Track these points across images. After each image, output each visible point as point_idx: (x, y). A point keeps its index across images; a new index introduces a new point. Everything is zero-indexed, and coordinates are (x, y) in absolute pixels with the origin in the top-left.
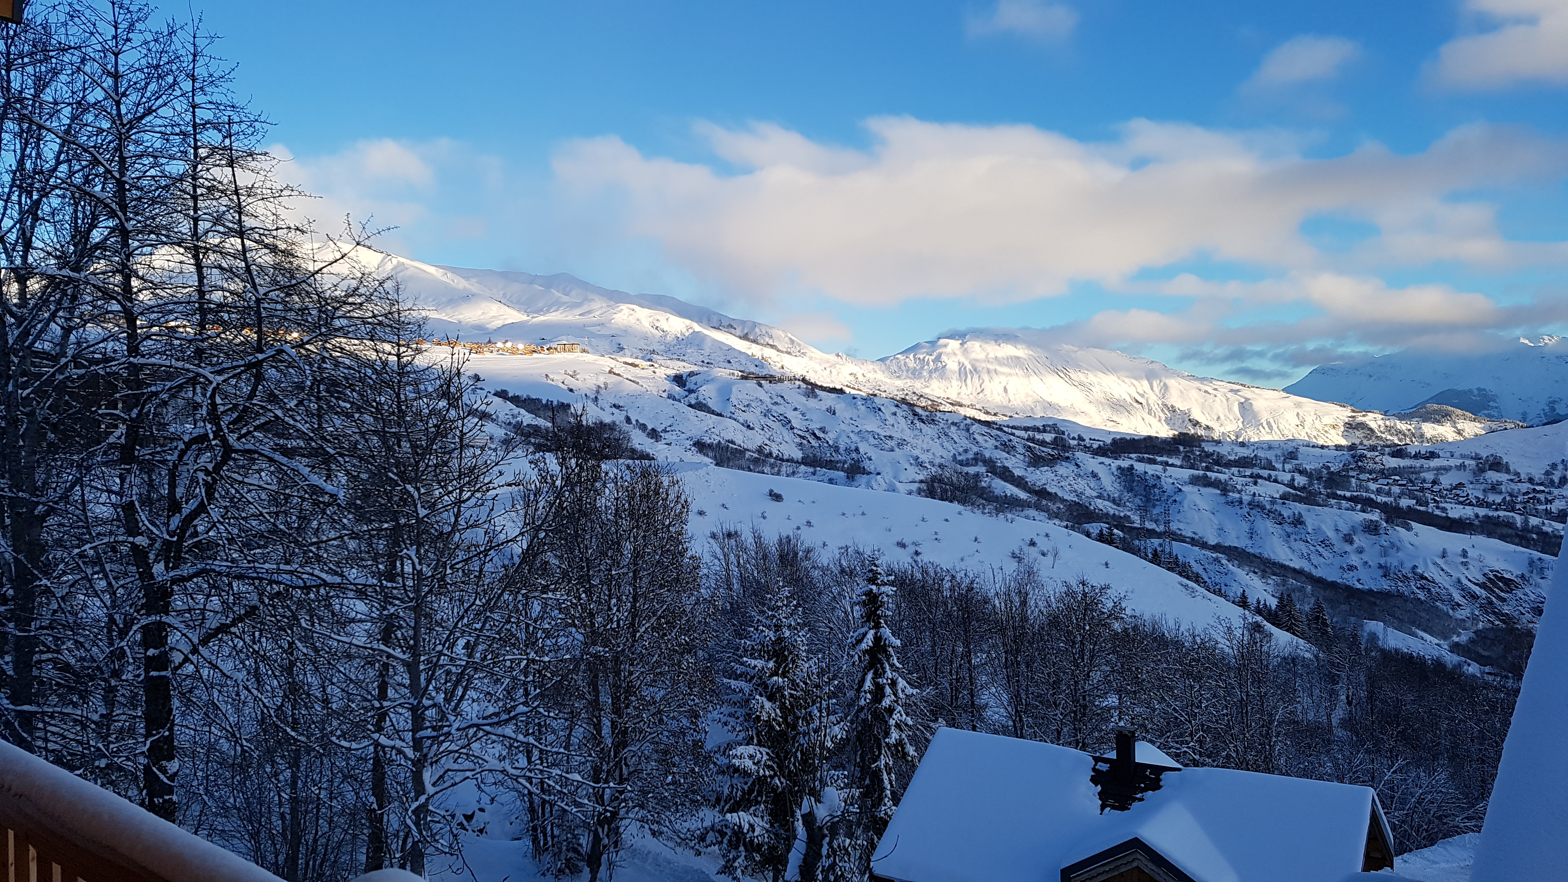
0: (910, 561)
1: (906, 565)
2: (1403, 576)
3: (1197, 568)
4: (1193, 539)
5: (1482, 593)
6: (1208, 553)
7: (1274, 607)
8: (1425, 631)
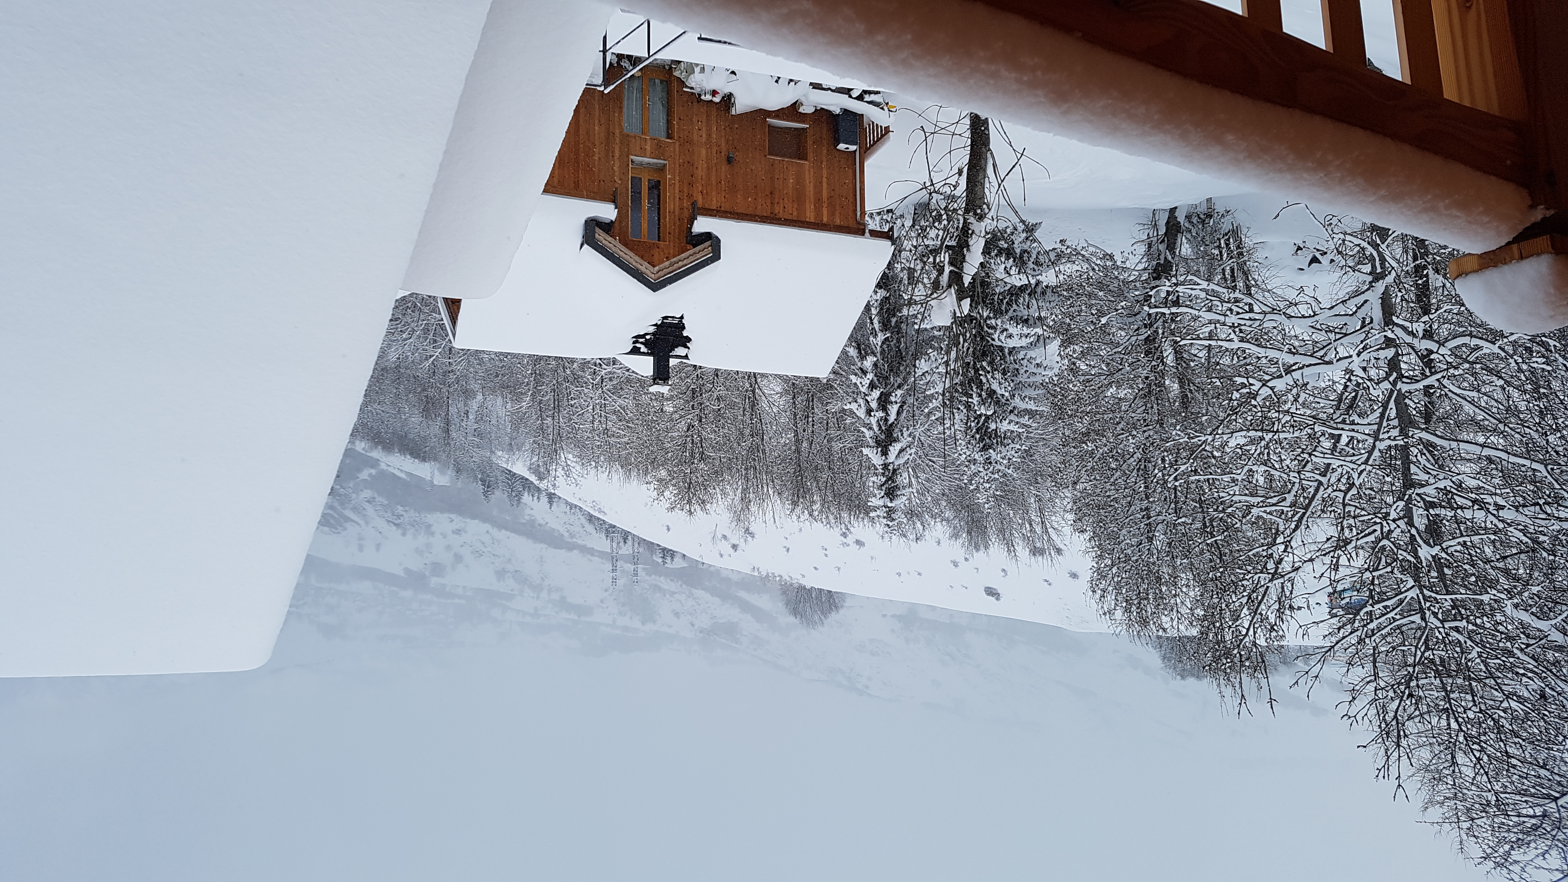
0: (852, 529)
1: (856, 525)
2: (414, 526)
3: (590, 528)
4: (593, 555)
5: (349, 513)
6: (580, 542)
7: (526, 494)
8: (399, 478)
